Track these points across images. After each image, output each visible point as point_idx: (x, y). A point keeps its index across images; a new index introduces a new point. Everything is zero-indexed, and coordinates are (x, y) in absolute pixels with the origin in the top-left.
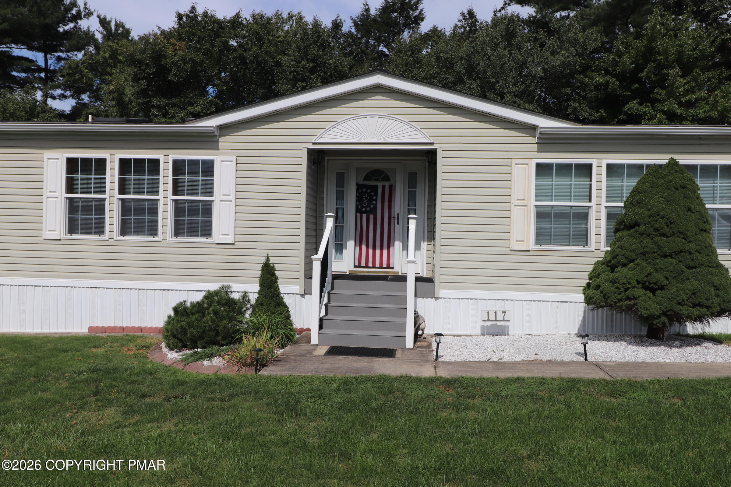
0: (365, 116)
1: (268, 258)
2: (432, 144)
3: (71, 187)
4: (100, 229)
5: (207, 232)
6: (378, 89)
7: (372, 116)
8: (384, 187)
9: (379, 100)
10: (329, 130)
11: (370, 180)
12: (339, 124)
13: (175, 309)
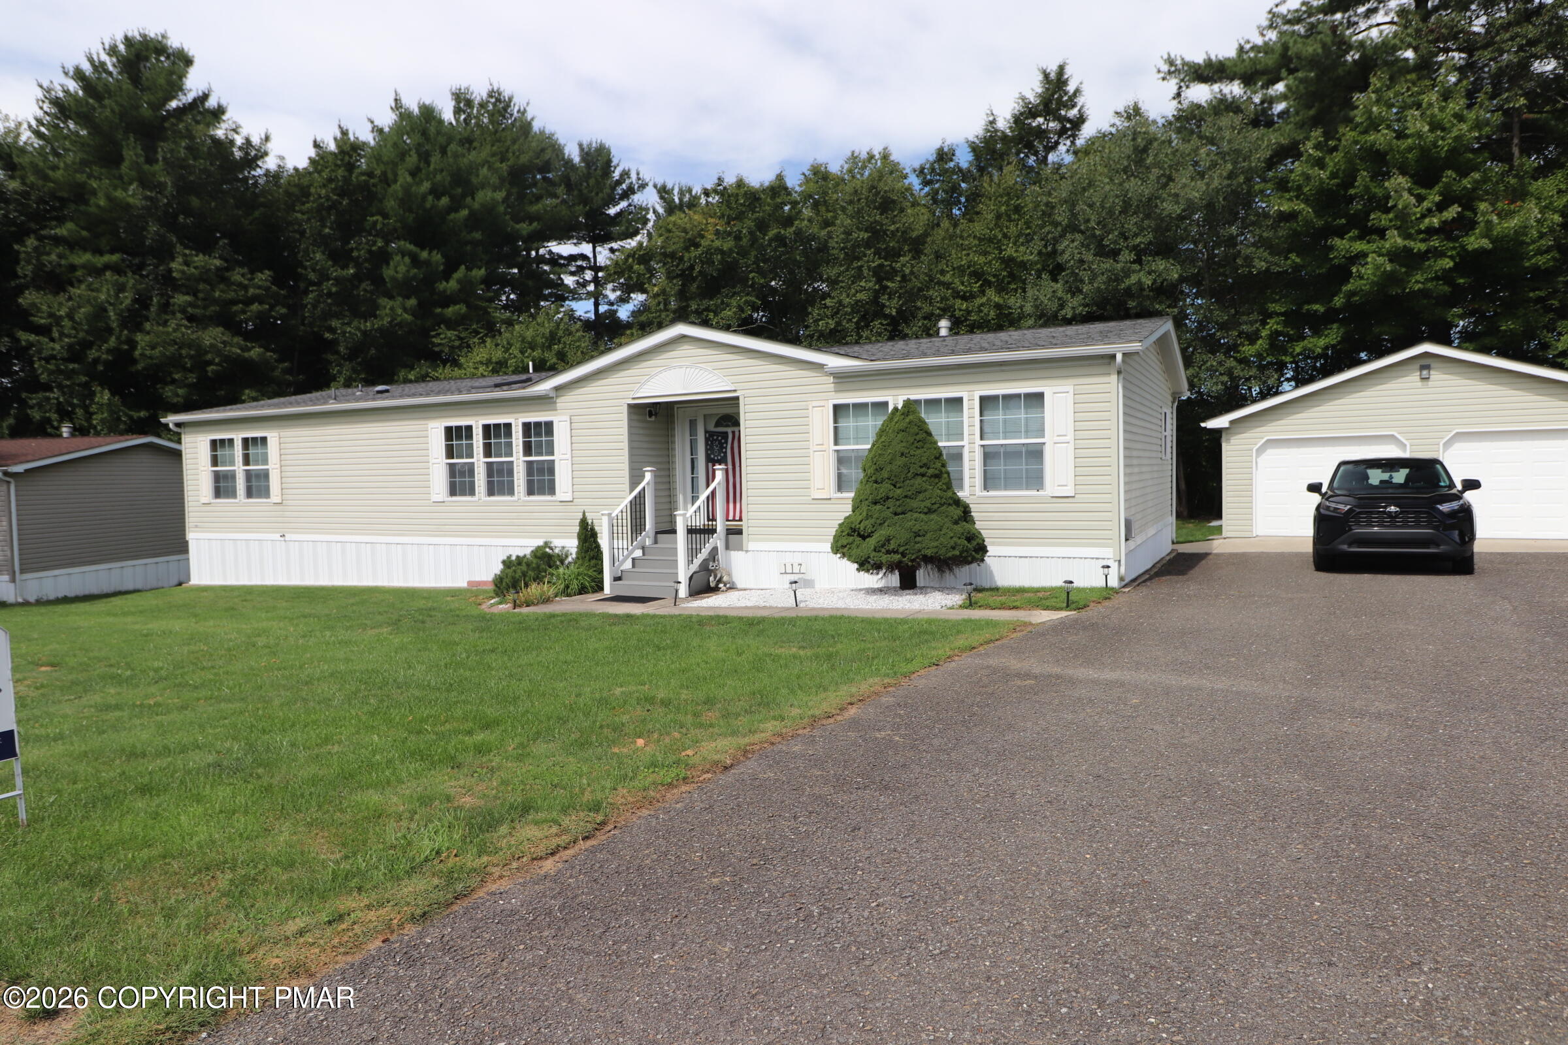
0: (675, 367)
1: (584, 513)
2: (735, 391)
3: (450, 453)
4: (472, 492)
5: (552, 490)
6: (683, 337)
7: (681, 367)
8: (733, 433)
9: (686, 350)
10: (644, 384)
11: (722, 426)
12: (652, 377)
13: (504, 562)
